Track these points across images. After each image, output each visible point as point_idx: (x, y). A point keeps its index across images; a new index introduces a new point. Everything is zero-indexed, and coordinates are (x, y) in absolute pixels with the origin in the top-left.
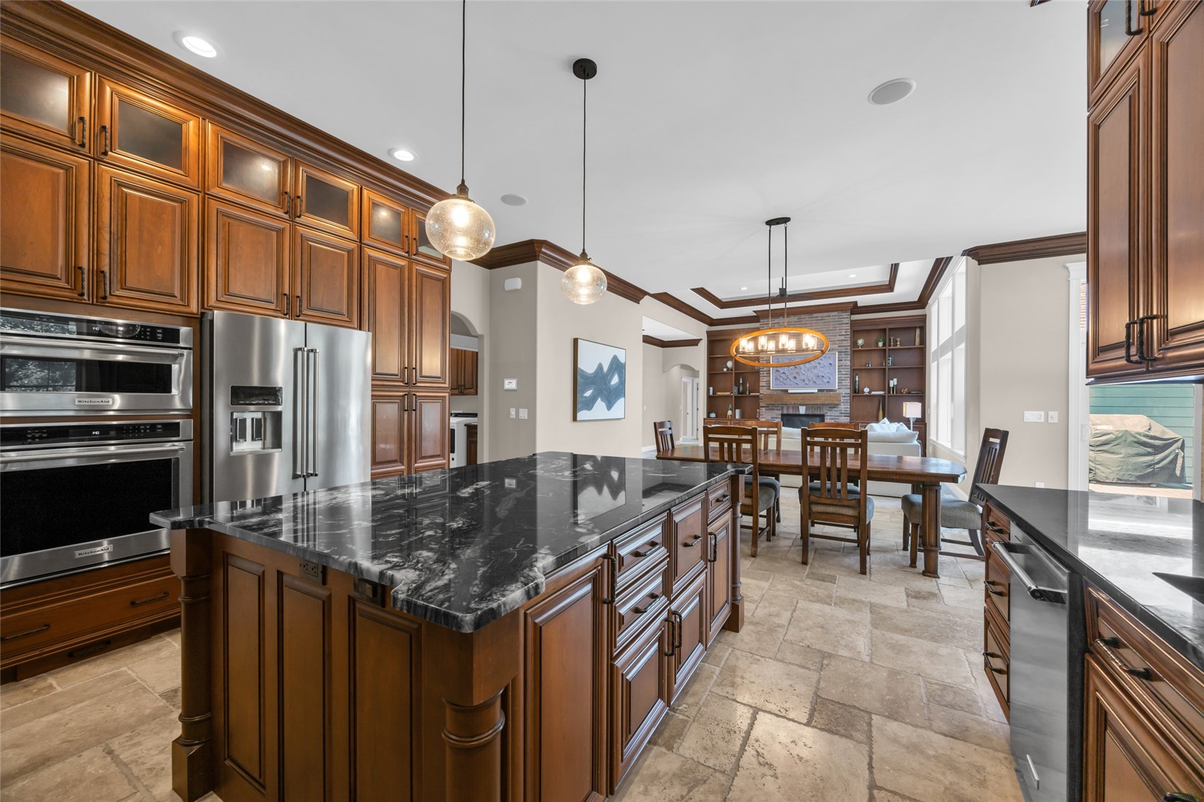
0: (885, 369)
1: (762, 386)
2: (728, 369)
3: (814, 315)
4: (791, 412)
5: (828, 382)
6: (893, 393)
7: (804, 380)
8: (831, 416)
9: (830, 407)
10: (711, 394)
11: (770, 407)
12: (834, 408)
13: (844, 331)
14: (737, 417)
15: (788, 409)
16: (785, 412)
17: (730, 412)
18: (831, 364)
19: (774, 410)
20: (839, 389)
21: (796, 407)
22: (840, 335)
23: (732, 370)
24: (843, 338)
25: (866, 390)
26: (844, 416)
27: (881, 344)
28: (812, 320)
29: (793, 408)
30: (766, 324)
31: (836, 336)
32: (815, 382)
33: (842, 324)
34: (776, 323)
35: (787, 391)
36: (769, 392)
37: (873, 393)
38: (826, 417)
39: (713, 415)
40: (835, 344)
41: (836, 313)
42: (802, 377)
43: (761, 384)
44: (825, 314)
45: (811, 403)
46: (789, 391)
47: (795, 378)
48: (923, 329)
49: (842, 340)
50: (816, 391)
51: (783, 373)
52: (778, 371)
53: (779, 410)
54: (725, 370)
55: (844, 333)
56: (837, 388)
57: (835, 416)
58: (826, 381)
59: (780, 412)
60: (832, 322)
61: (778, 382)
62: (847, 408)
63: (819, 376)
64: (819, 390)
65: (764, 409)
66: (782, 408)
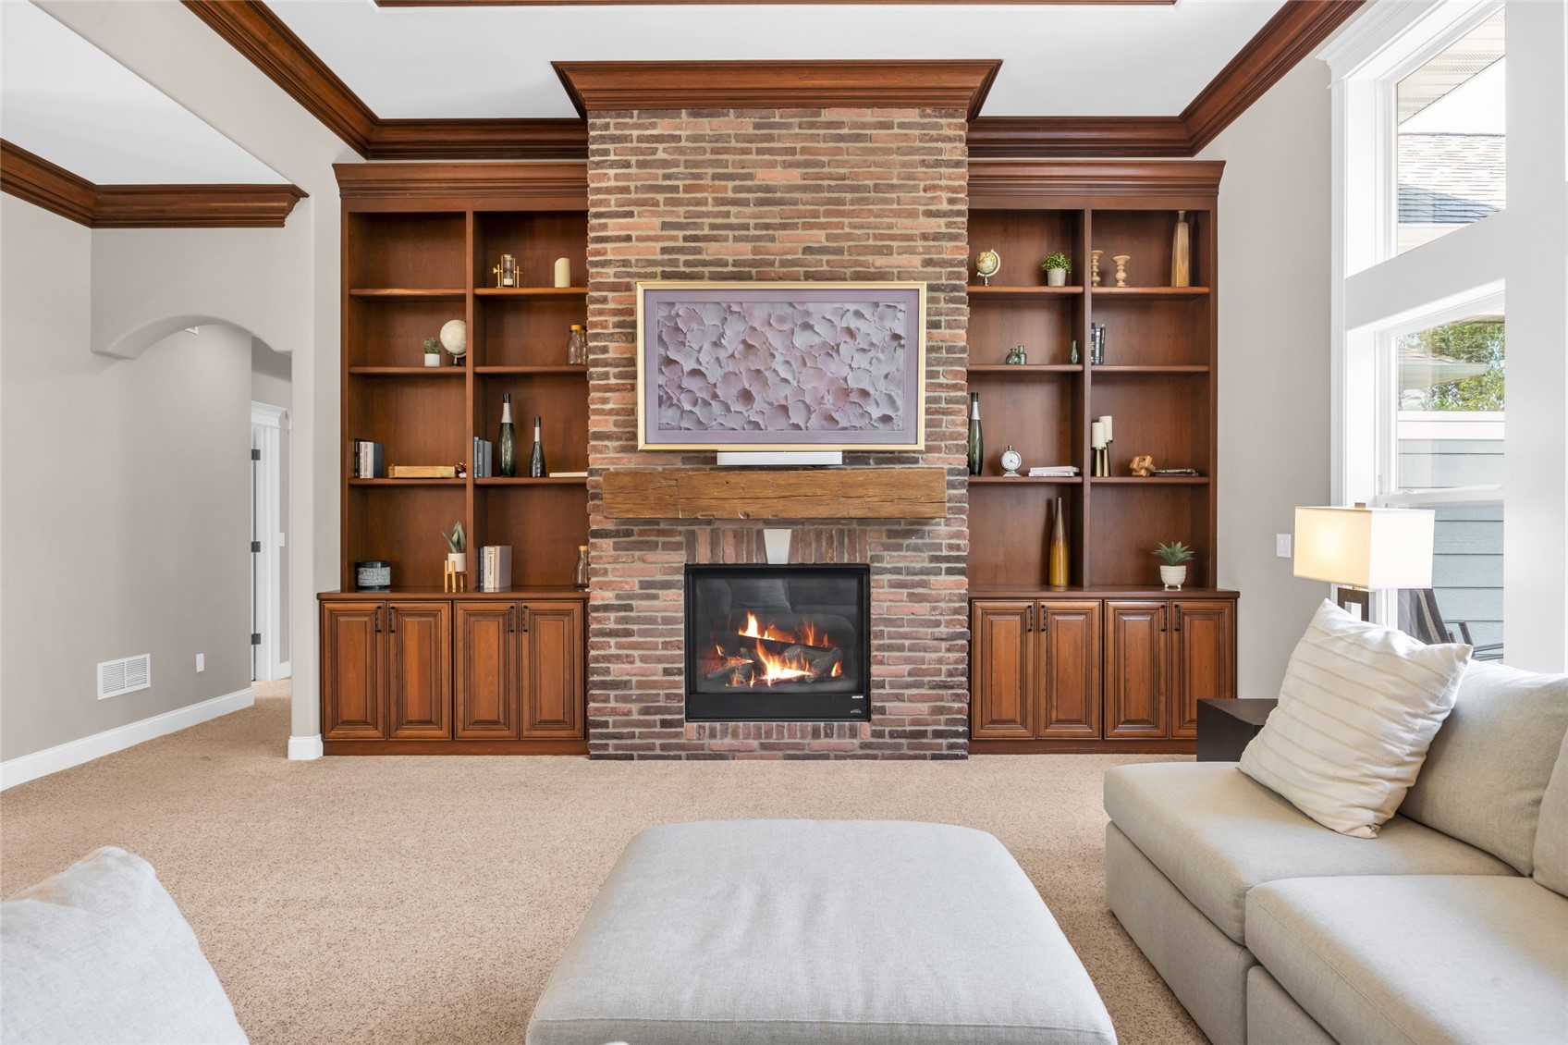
0: (1079, 375)
1: (599, 436)
2: (448, 358)
3: (828, 115)
4: (729, 555)
5: (886, 419)
6: (1102, 475)
7: (784, 409)
8: (897, 571)
9: (891, 534)
10: (367, 471)
11: (638, 535)
12: (907, 534)
13: (945, 195)
14: (491, 582)
15: (714, 544)
16: (703, 557)
17: (455, 562)
18: (896, 337)
19: (653, 546)
20: (929, 449)
21: (751, 531)
22: (929, 214)
23: (462, 361)
24: (939, 225)
25: (1011, 461)
26: (950, 572)
27: (1058, 277)
28: (814, 138)
29: (738, 536)
30: (614, 139)
31: (912, 214)
32: (831, 419)
33: (938, 164)
34: (659, 139)
35: (710, 458)
36: (629, 462)
37: (1035, 472)
38: (874, 578)
39: (376, 576)
40: (911, 251)
41: (911, 115)
42: (781, 394)
43: (597, 424)
44: (868, 115)
45: (822, 512)
46: (724, 460)
47: (747, 396)
48: (1202, 225)
49: (937, 237)
50: (837, 459)
51: (696, 373)
52: (669, 362)
53: (677, 546)
54: (432, 360)
55: (945, 206)
56: (921, 446)
57: (910, 572)
58: (876, 413)
59: (680, 558)
60: (900, 151)
61: (669, 415)
62: (958, 535)
63: (846, 392)
64: (852, 458)
65: (606, 544)
66: (691, 545)
